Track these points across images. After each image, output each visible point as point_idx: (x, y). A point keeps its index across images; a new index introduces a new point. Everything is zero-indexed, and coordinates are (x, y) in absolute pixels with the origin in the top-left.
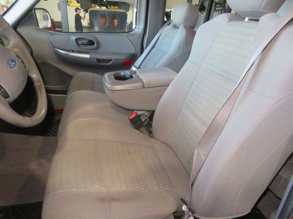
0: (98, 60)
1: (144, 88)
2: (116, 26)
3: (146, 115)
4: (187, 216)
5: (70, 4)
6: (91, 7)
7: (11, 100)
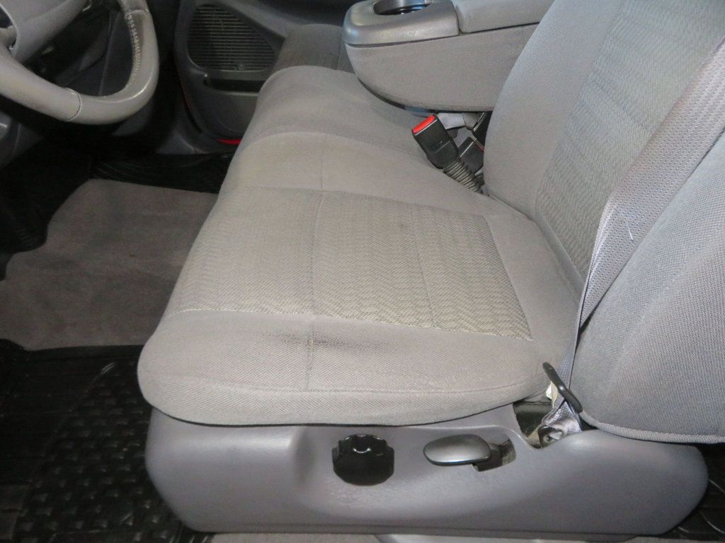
1: (461, 32)
3: (469, 129)
4: (557, 416)
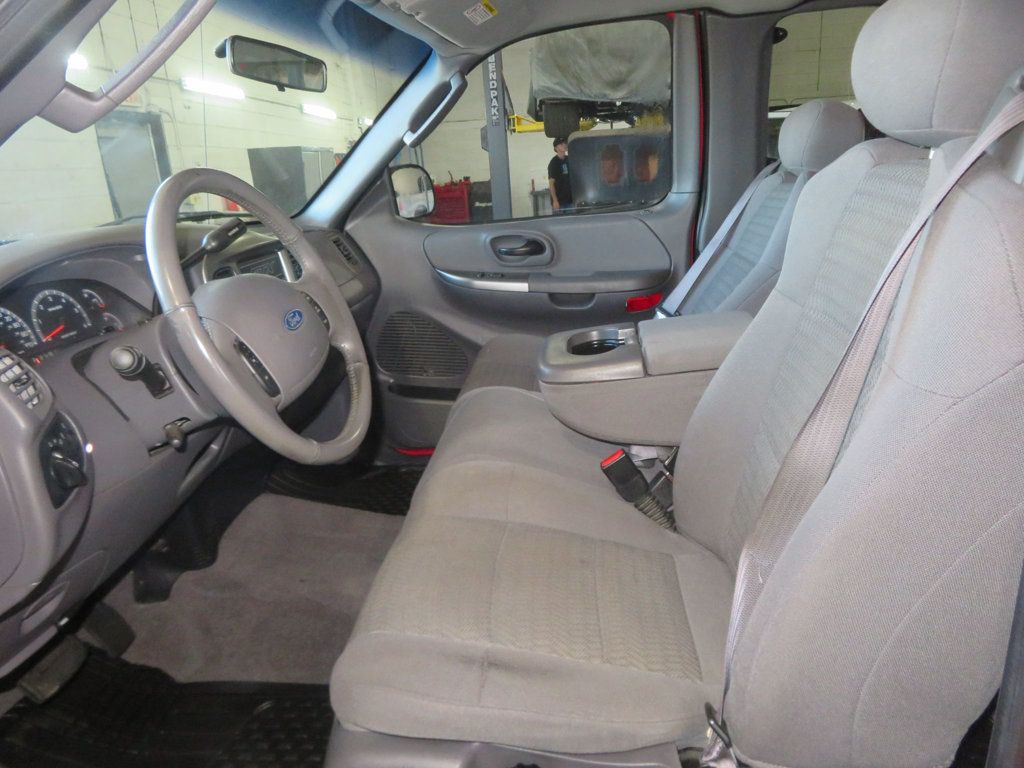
0: (552, 296)
1: (647, 374)
2: (654, 180)
3: (661, 462)
5: (517, 128)
6: (577, 128)
7: (282, 402)
